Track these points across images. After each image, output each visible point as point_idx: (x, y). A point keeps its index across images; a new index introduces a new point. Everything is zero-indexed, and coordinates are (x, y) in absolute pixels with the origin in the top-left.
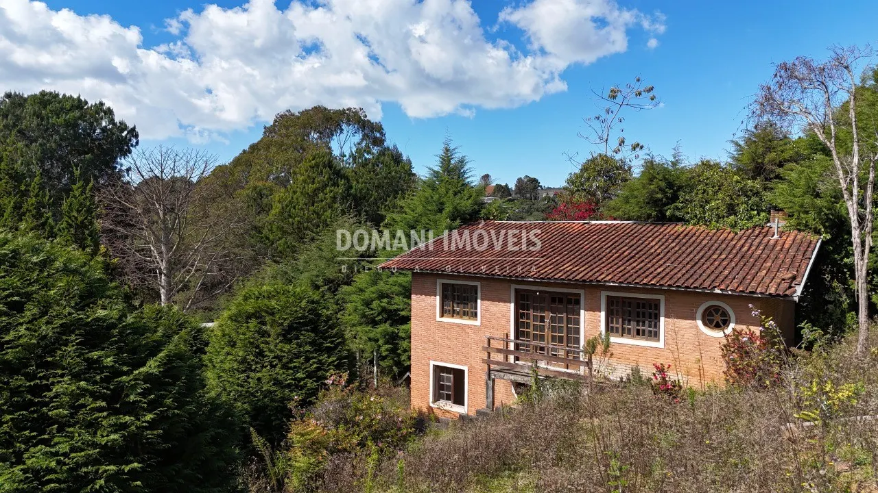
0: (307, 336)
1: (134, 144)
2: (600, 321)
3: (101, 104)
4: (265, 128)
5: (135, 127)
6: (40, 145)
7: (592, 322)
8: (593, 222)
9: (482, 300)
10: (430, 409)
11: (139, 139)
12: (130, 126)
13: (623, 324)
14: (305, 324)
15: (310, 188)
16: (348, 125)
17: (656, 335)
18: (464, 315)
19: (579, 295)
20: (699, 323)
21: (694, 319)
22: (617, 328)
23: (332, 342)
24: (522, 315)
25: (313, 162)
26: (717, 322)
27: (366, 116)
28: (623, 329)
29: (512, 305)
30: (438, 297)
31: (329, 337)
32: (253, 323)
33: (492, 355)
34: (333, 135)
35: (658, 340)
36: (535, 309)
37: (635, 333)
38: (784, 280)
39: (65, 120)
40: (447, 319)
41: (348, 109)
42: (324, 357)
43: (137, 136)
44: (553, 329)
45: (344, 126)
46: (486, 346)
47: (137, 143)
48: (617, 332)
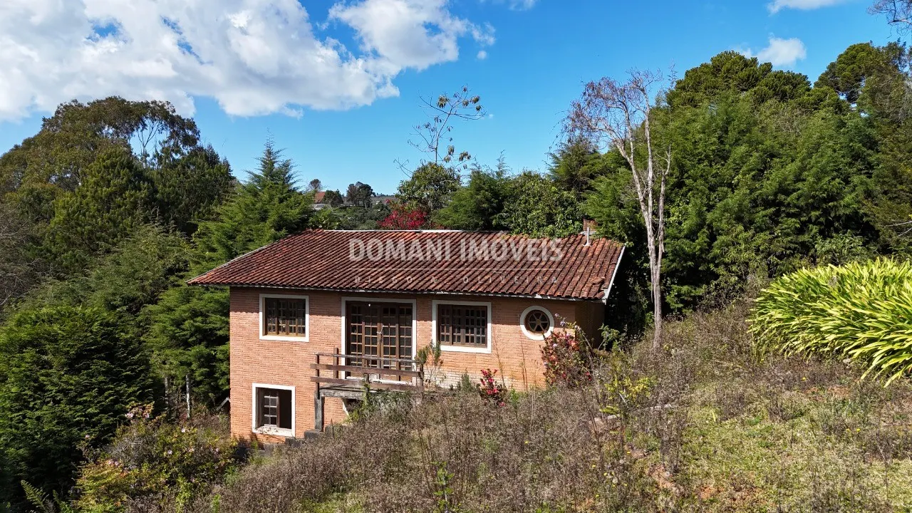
0: (99, 364)
2: (431, 330)
4: (44, 120)
7: (423, 332)
8: (424, 231)
9: (311, 314)
10: (254, 436)
13: (453, 332)
14: (98, 351)
16: (153, 120)
17: (483, 341)
18: (291, 331)
19: (411, 305)
20: (523, 327)
21: (518, 324)
22: (448, 336)
23: (132, 370)
24: (354, 329)
26: (539, 326)
27: (174, 111)
28: (453, 337)
29: (343, 319)
30: (261, 314)
31: (130, 364)
32: (29, 354)
33: (322, 372)
34: (133, 130)
35: (486, 346)
36: (367, 322)
37: (465, 340)
38: (594, 284)
40: (272, 337)
41: (152, 103)
42: (122, 387)
44: (386, 341)
45: (148, 122)
46: (315, 362)
48: (448, 340)
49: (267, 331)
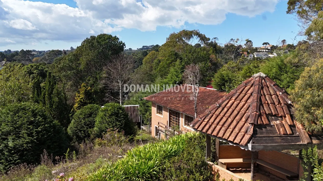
0: (114, 117)
1: (124, 47)
3: (116, 36)
5: (124, 43)
6: (97, 51)
7: (182, 120)
8: (208, 88)
9: (163, 110)
11: (126, 46)
12: (123, 43)
15: (168, 62)
16: (195, 35)
18: (161, 114)
22: (186, 124)
23: (121, 119)
24: (170, 116)
25: (170, 53)
27: (200, 32)
28: (188, 124)
29: (168, 113)
30: (156, 108)
31: (121, 118)
32: (104, 113)
34: (190, 39)
36: (173, 115)
39: (104, 43)
40: (158, 115)
41: (194, 31)
42: (118, 123)
43: (125, 45)
44: (176, 121)
45: (193, 36)
46: (158, 124)
47: (125, 47)
49: (157, 113)
